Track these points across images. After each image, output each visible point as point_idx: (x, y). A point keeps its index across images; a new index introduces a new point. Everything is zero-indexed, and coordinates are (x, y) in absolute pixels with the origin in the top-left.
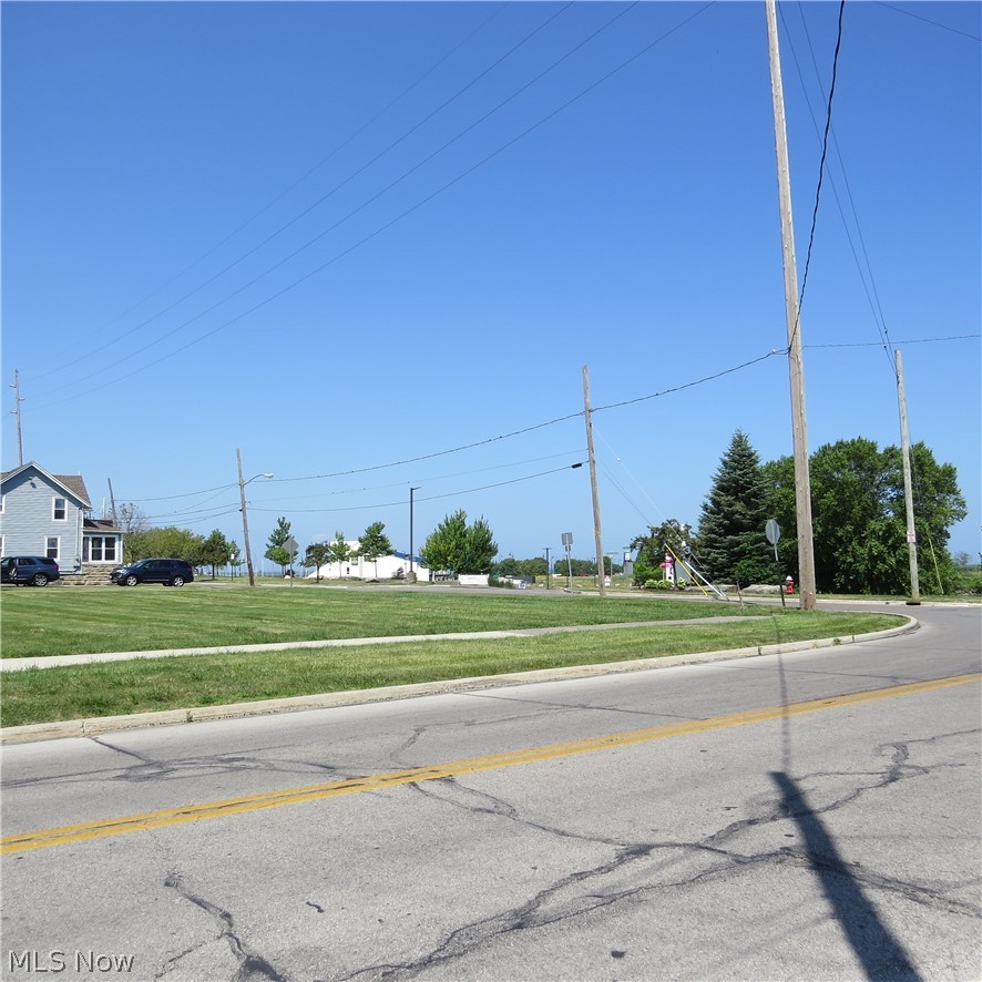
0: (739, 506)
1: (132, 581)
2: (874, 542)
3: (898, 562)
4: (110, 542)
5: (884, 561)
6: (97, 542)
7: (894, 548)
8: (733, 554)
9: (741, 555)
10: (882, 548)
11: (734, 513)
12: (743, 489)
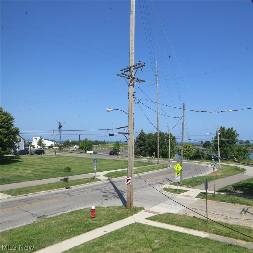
0: (142, 142)
1: (35, 154)
2: (163, 149)
3: (166, 152)
4: (28, 146)
5: (164, 152)
6: (26, 146)
7: (166, 150)
8: (141, 150)
9: (142, 150)
10: (164, 150)
11: (141, 143)
12: (143, 139)
